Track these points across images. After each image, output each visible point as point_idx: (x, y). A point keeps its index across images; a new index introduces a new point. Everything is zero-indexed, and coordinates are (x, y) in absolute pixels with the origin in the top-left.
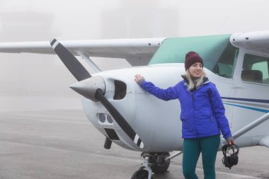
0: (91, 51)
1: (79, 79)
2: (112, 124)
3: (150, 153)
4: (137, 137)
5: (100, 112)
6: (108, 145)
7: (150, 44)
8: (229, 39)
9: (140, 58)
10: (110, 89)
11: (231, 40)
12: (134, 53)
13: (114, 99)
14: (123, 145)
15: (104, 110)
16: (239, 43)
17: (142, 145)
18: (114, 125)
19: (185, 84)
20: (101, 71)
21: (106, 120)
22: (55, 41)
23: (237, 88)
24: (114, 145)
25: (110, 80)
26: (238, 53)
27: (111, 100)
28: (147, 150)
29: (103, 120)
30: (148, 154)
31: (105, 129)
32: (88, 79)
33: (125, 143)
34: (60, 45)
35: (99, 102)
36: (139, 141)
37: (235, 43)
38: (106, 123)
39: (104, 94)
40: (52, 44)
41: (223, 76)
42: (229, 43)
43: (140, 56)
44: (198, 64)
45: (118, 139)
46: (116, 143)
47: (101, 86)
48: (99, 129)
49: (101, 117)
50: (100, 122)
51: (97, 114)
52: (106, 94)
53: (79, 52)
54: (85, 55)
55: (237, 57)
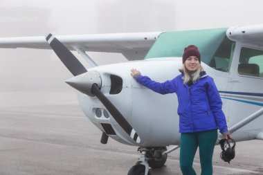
0: (87, 45)
1: (75, 74)
2: (108, 119)
3: (147, 148)
4: (133, 132)
5: (96, 107)
6: (104, 140)
7: (146, 39)
8: (225, 33)
9: (136, 52)
10: (106, 84)
11: (228, 34)
12: (130, 47)
13: (111, 93)
14: (120, 140)
15: (100, 105)
16: (235, 37)
17: (138, 140)
18: (110, 120)
20: (97, 65)
21: (103, 115)
22: (50, 35)
23: (234, 81)
24: (110, 139)
25: (106, 74)
26: (234, 46)
27: (107, 95)
28: (143, 145)
29: (99, 115)
30: (144, 149)
31: (102, 124)
32: (84, 74)
33: (122, 137)
34: (55, 40)
35: (95, 97)
36: (136, 136)
37: (232, 37)
38: (103, 118)
39: (100, 88)
40: (48, 39)
41: (220, 70)
42: (226, 36)
43: (137, 50)
45: (115, 134)
46: (112, 138)
47: (97, 81)
48: (95, 124)
49: (98, 112)
50: (97, 118)
51: (94, 109)
52: (102, 89)
53: (75, 47)
54: (81, 49)
55: (233, 50)
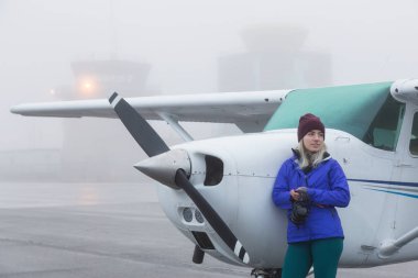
0: (181, 112)
1: (150, 154)
2: (203, 224)
3: (266, 270)
5: (184, 205)
6: (198, 258)
7: (267, 100)
8: (389, 89)
9: (257, 122)
10: (199, 169)
11: (392, 91)
12: (245, 114)
13: (206, 184)
14: (221, 258)
15: (189, 202)
16: (405, 95)
17: (246, 258)
18: (204, 226)
19: (296, 161)
21: (194, 219)
22: (115, 95)
23: (403, 165)
24: (207, 257)
25: (199, 155)
26: (403, 110)
27: (199, 186)
28: (259, 265)
29: (188, 219)
30: (261, 272)
31: (193, 232)
32: (164, 154)
33: (226, 254)
34: (122, 102)
35: (182, 190)
36: (243, 252)
37: (399, 96)
38: (194, 223)
39: (189, 177)
40: (111, 100)
41: (381, 147)
42: (390, 96)
43: (253, 118)
44: (317, 132)
45: (213, 248)
46: (211, 254)
47: (184, 165)
48: (183, 232)
49: (186, 213)
50: (185, 222)
51: (180, 209)
52: (192, 177)
53: (162, 115)
54: (171, 117)
55: (402, 117)
